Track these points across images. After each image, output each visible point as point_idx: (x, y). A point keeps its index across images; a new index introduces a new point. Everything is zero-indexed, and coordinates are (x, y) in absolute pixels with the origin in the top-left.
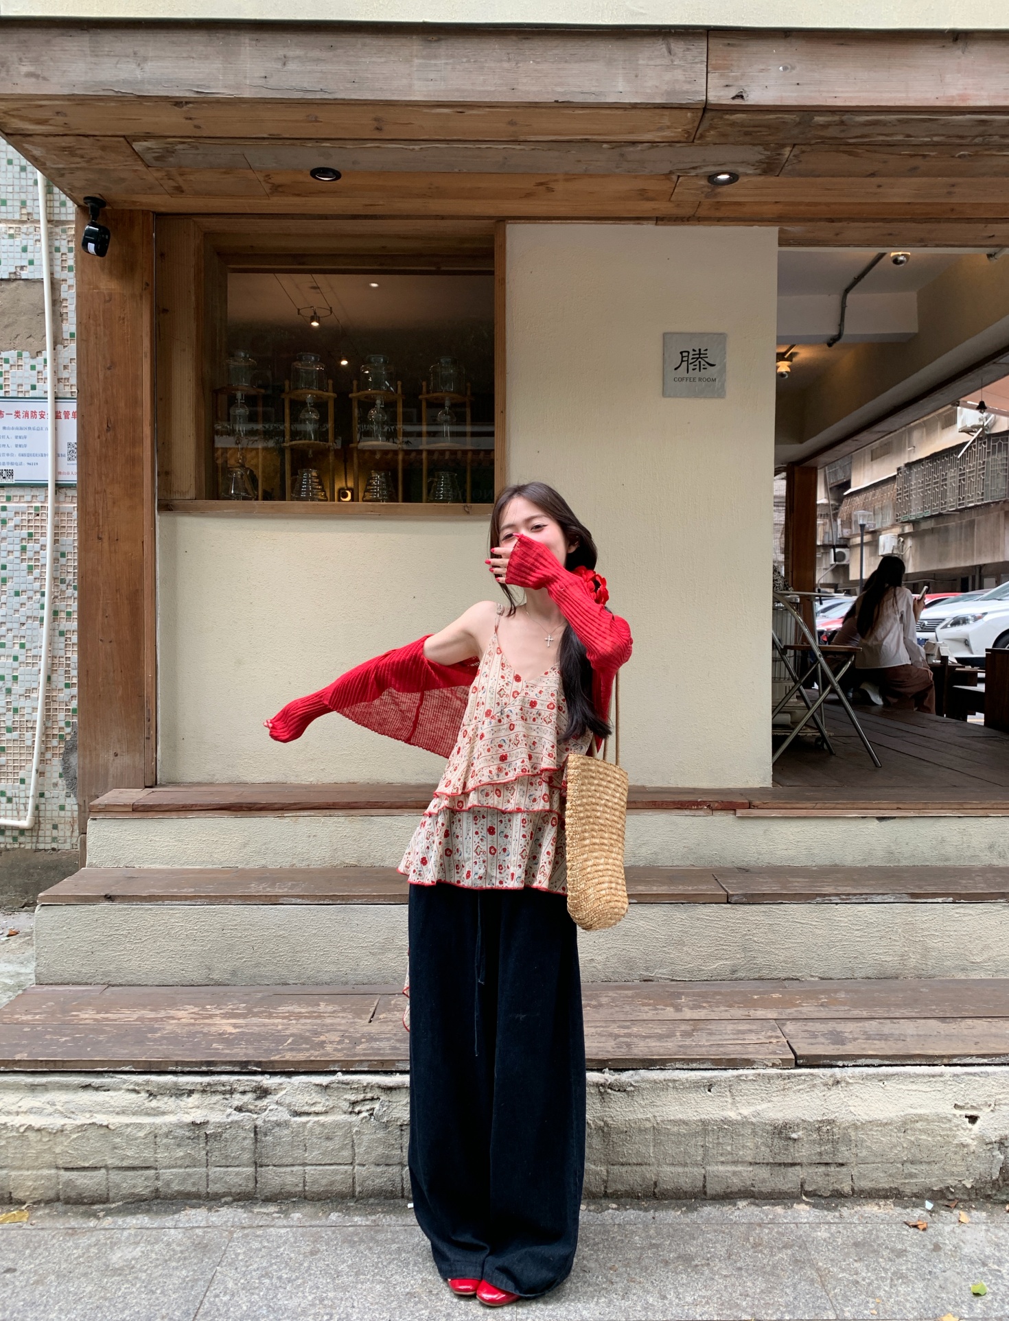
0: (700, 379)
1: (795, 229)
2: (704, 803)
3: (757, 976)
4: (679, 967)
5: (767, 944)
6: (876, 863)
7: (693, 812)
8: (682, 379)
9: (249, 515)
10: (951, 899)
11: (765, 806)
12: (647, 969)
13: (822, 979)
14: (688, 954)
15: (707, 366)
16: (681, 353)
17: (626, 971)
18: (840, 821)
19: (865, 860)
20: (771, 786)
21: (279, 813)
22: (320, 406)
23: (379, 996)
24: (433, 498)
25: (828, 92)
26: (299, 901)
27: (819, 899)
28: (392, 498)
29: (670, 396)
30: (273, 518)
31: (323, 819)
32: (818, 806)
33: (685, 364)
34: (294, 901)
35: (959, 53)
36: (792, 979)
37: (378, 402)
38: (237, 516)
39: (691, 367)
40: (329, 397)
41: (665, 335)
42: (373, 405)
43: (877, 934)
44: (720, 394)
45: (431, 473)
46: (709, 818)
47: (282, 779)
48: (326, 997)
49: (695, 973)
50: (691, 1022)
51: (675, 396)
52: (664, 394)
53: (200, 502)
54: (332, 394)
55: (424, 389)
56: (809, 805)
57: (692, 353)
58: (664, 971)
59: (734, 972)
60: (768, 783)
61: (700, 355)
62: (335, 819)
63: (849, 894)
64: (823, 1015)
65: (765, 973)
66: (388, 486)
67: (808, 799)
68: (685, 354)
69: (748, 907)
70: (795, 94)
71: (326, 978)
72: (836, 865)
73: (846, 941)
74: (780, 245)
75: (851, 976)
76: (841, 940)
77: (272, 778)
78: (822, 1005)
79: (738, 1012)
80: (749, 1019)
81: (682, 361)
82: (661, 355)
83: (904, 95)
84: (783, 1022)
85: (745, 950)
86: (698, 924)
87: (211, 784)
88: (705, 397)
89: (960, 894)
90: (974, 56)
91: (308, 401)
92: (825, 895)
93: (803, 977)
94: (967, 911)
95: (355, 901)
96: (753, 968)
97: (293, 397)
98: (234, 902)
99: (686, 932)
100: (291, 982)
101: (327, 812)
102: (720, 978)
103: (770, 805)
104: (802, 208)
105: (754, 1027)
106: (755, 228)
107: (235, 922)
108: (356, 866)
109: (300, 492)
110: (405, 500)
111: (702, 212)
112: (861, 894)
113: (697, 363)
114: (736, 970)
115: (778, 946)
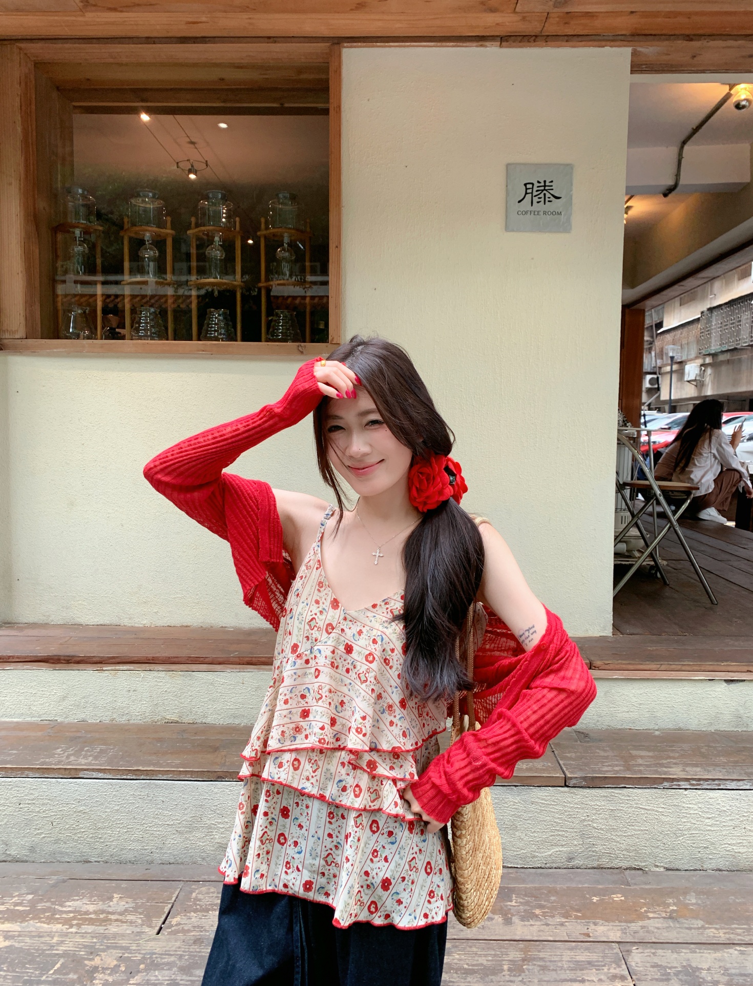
0: (545, 213)
1: (650, 50)
3: (595, 864)
5: (608, 831)
6: (723, 727)
8: (526, 213)
9: (79, 354)
11: (607, 667)
13: (668, 869)
14: (521, 839)
15: (552, 198)
16: (525, 185)
18: (685, 683)
19: (711, 724)
20: (611, 635)
21: (98, 667)
22: (159, 243)
23: (181, 884)
24: (272, 338)
26: (100, 775)
27: (666, 784)
28: (231, 337)
29: (513, 231)
30: (103, 357)
31: (142, 674)
32: (663, 667)
33: (529, 197)
34: (95, 775)
36: (635, 869)
37: (217, 239)
38: (68, 355)
39: (536, 199)
40: (167, 234)
41: (508, 165)
42: (211, 242)
43: (730, 823)
44: (566, 227)
45: (270, 312)
47: (115, 621)
48: (124, 885)
50: (521, 945)
51: (518, 230)
52: (507, 228)
53: (30, 341)
54: (169, 231)
55: (263, 226)
56: (653, 666)
57: (536, 184)
59: (570, 859)
60: (608, 631)
61: (545, 187)
62: (155, 674)
63: (700, 780)
64: (672, 936)
65: (604, 861)
66: (227, 324)
67: (652, 658)
68: (529, 186)
69: (588, 790)
71: (130, 856)
72: (680, 729)
73: (696, 829)
74: (632, 72)
75: (699, 867)
76: (689, 829)
77: (105, 620)
78: (671, 918)
79: (575, 928)
80: (587, 941)
81: (526, 193)
82: (504, 187)
84: (628, 947)
85: (583, 836)
86: (532, 808)
87: (45, 626)
88: (550, 232)
91: (146, 239)
92: (673, 780)
93: (646, 866)
95: (160, 776)
96: (592, 856)
97: (133, 235)
98: (31, 775)
99: (519, 817)
100: (93, 859)
101: (147, 666)
102: (555, 865)
103: (612, 667)
104: (660, 20)
105: (594, 957)
106: (607, 48)
107: (32, 797)
108: (177, 722)
109: (137, 330)
110: (244, 339)
111: (551, 29)
112: (714, 780)
113: (542, 195)
114: (573, 858)
115: (620, 833)
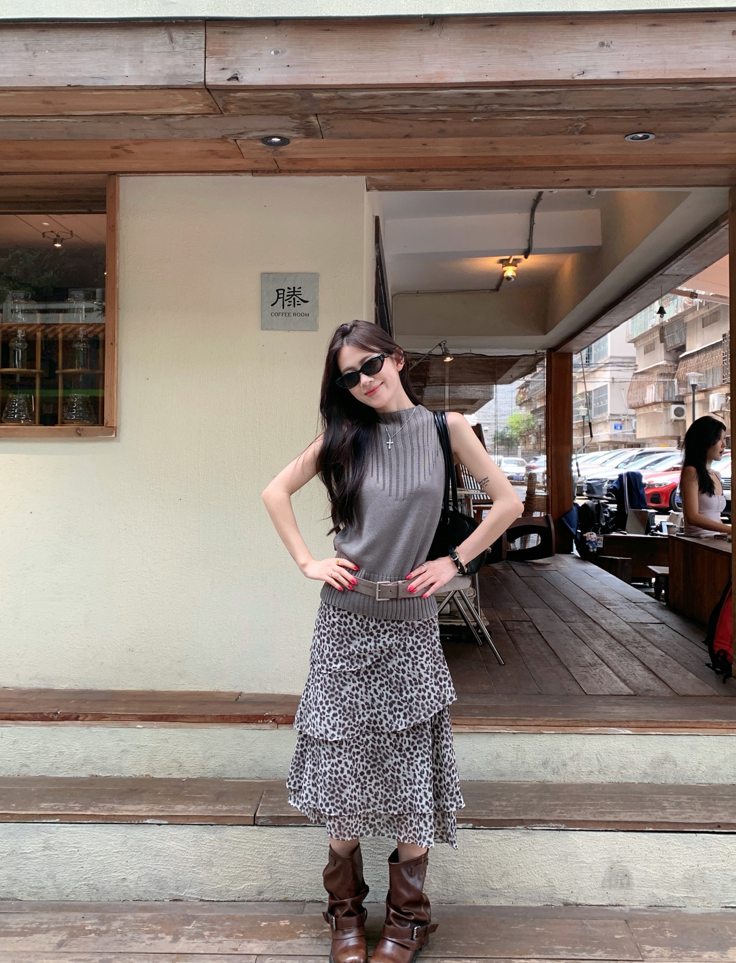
0: (295, 314)
2: (269, 717)
3: (282, 897)
4: (208, 887)
5: (292, 866)
7: (259, 726)
8: (279, 314)
10: (471, 825)
12: (177, 889)
14: (217, 874)
16: (278, 290)
17: (157, 891)
25: (316, 72)
29: (267, 329)
33: (281, 299)
35: (436, 35)
36: (317, 902)
39: (286, 302)
41: (262, 274)
46: (274, 732)
49: (223, 894)
51: (272, 329)
52: (263, 327)
57: (287, 290)
58: (194, 891)
59: (260, 893)
61: (294, 292)
64: (308, 950)
65: (290, 895)
68: (281, 291)
69: (274, 829)
70: (286, 75)
78: (318, 937)
80: (233, 954)
81: (279, 297)
82: (259, 292)
83: (386, 74)
84: (264, 958)
85: (270, 871)
86: (226, 845)
88: (300, 330)
89: (480, 820)
90: (448, 39)
94: (487, 837)
96: (279, 890)
99: (215, 853)
102: (246, 899)
110: (42, 424)
114: (262, 892)
115: (303, 868)
